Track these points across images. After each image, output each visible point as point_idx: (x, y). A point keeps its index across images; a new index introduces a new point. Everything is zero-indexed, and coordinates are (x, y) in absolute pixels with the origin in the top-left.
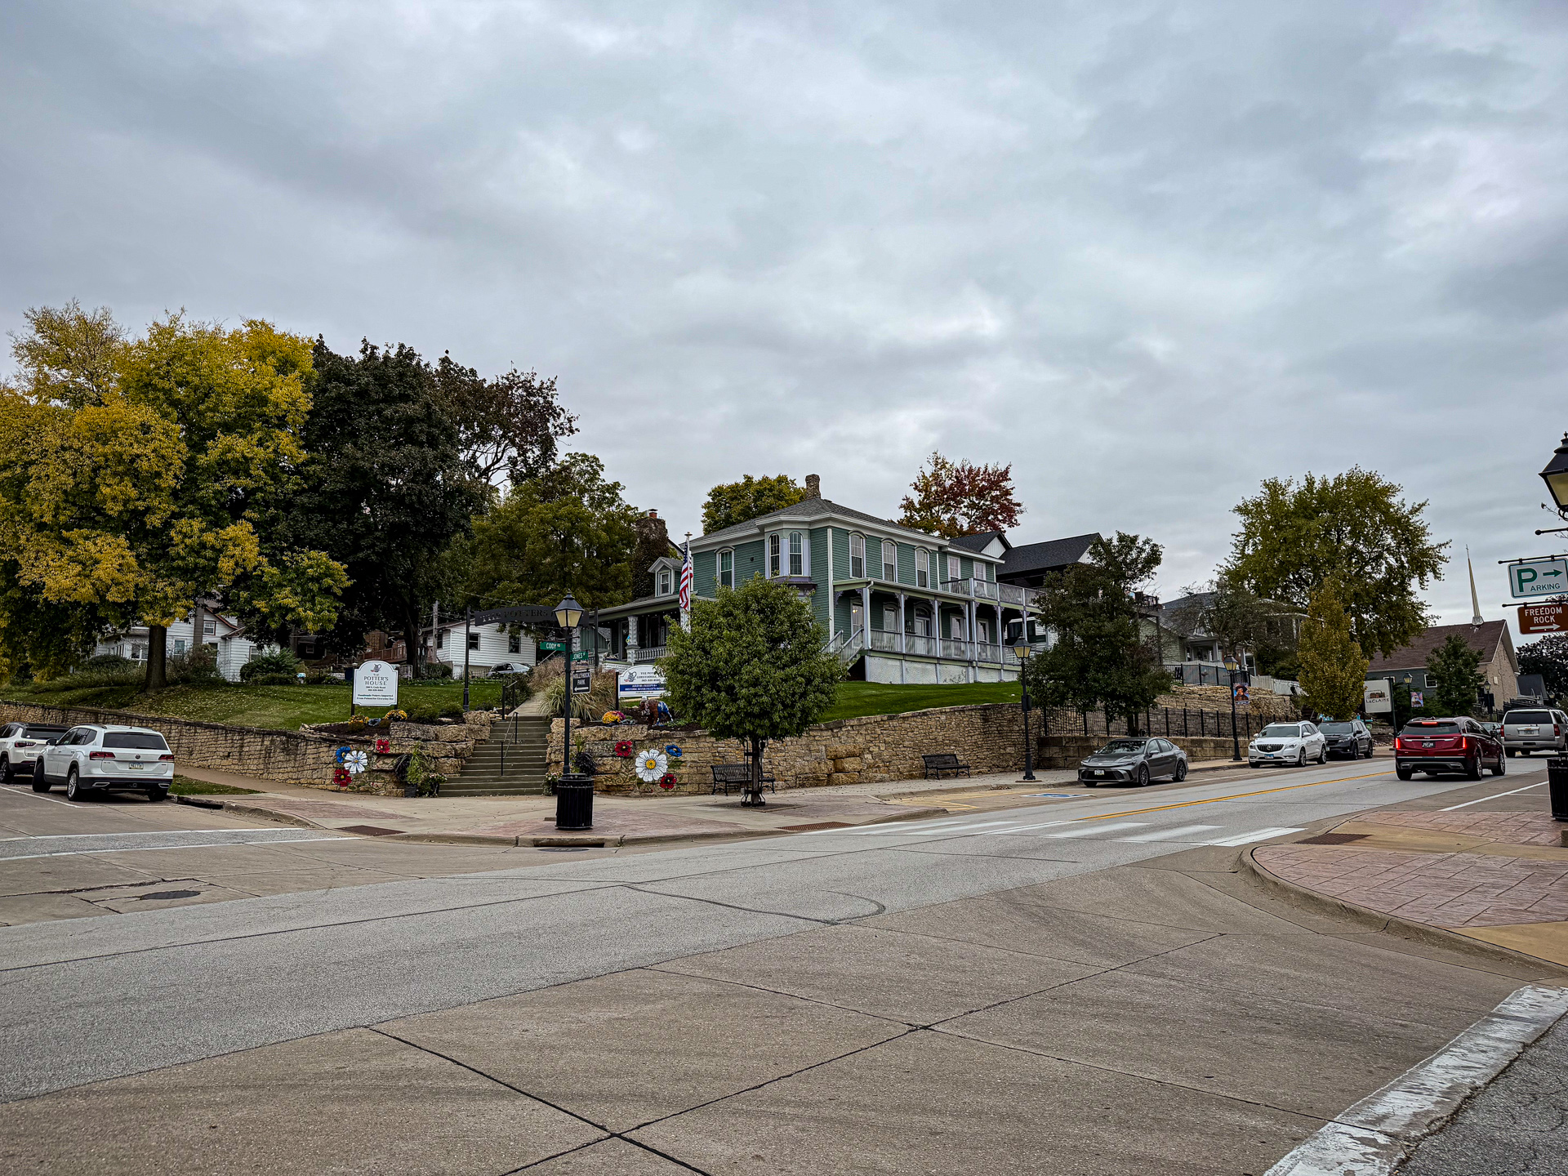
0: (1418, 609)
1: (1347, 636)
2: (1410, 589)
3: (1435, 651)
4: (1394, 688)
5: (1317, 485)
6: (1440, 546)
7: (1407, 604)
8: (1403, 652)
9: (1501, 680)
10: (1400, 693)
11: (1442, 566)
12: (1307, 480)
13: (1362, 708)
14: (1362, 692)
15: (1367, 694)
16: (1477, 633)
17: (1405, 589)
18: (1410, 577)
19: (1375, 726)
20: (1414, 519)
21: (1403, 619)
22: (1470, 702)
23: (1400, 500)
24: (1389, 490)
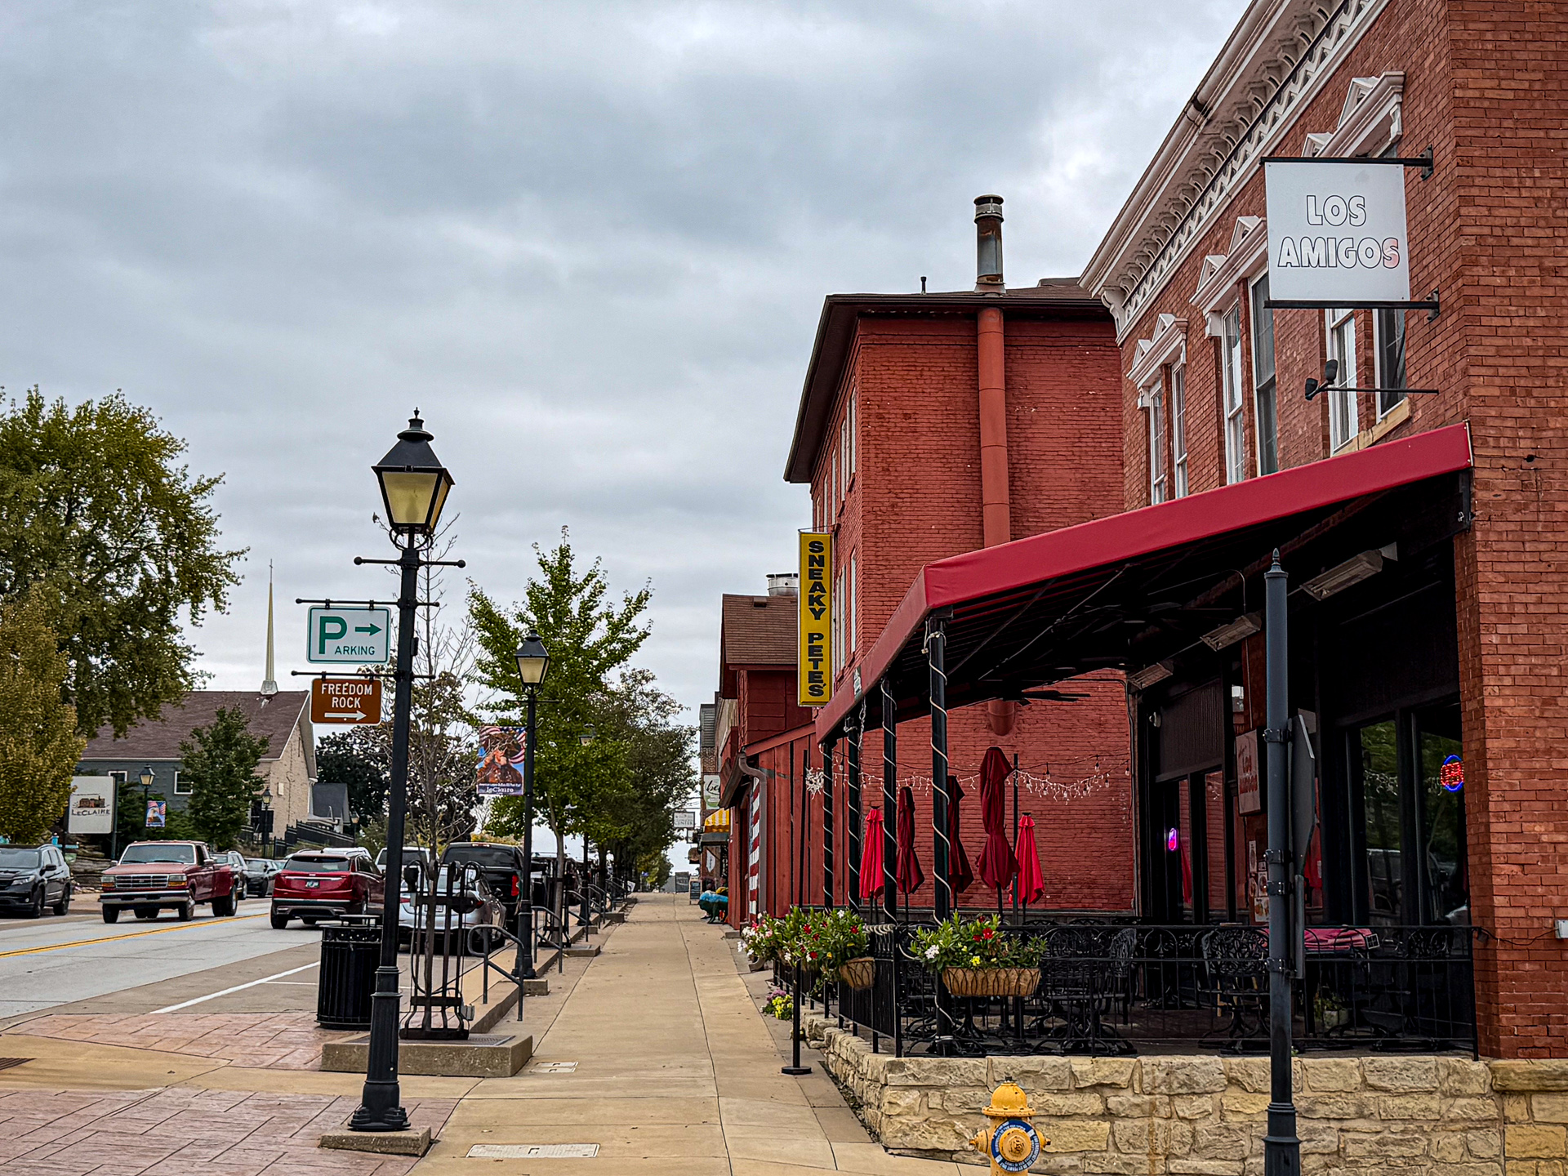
0: (181, 657)
1: (55, 690)
2: (174, 622)
3: (197, 732)
4: (121, 791)
5: (47, 413)
6: (231, 555)
7: (165, 647)
8: (147, 729)
9: (288, 789)
10: (131, 802)
11: (229, 589)
12: (30, 399)
13: (62, 823)
14: (68, 795)
15: (74, 800)
16: (266, 708)
17: (165, 621)
18: (178, 601)
19: (81, 857)
20: (199, 503)
21: (156, 673)
22: (237, 823)
23: (181, 466)
24: (163, 446)
